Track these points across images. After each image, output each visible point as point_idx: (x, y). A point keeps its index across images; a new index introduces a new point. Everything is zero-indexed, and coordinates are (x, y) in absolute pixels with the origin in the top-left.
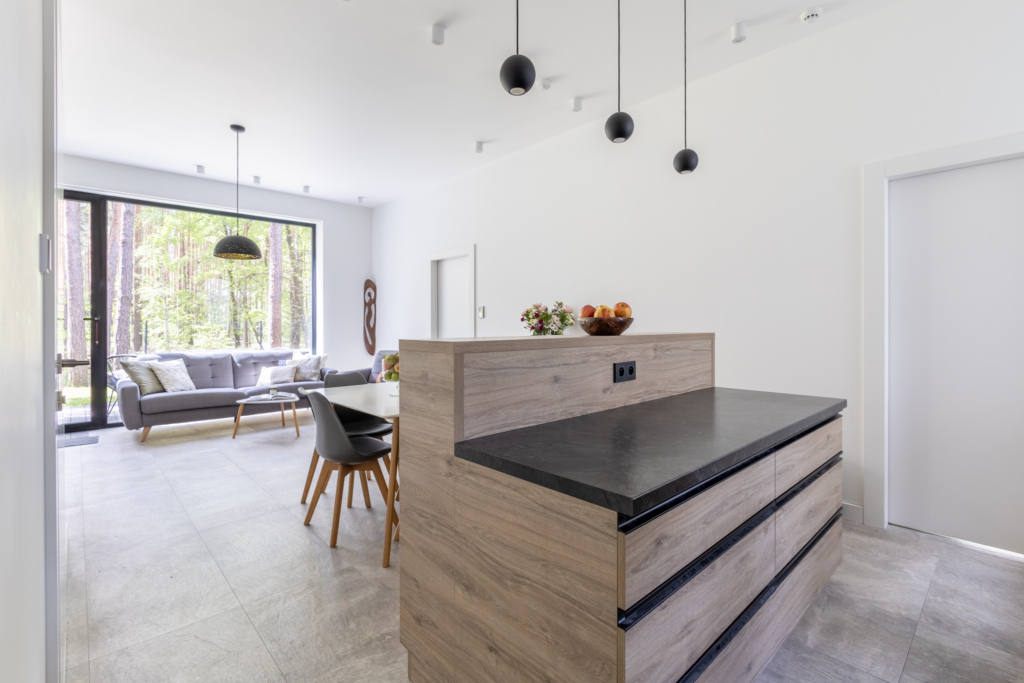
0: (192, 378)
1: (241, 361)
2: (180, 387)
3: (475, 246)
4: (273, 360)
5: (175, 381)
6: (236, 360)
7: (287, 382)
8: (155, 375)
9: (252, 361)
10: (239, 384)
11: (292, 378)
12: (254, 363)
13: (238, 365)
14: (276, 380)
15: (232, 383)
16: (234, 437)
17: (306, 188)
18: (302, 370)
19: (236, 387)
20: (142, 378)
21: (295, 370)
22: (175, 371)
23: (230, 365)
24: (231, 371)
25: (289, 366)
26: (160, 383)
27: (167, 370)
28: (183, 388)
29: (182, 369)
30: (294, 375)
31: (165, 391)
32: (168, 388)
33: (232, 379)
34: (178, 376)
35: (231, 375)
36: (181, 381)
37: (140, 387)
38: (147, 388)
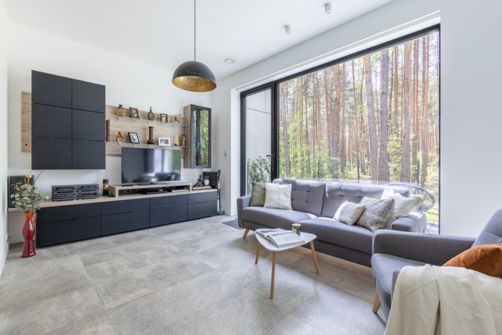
0: (292, 200)
1: (330, 192)
2: (273, 205)
4: (358, 195)
5: (272, 200)
6: (327, 189)
7: (346, 223)
8: (265, 193)
9: (339, 193)
10: (324, 213)
11: (352, 221)
12: (341, 196)
13: (327, 194)
15: (319, 211)
16: (256, 263)
18: (367, 214)
19: (321, 215)
20: (255, 194)
21: (360, 211)
22: (277, 192)
23: (322, 195)
24: (321, 199)
25: (358, 205)
26: (264, 200)
27: (271, 191)
28: (277, 206)
29: (284, 191)
30: (357, 217)
31: (262, 206)
32: (266, 204)
33: (320, 207)
34: (275, 197)
35: (321, 203)
36: (277, 201)
37: (251, 200)
38: (254, 202)
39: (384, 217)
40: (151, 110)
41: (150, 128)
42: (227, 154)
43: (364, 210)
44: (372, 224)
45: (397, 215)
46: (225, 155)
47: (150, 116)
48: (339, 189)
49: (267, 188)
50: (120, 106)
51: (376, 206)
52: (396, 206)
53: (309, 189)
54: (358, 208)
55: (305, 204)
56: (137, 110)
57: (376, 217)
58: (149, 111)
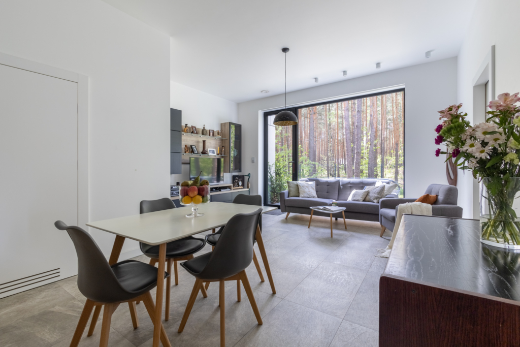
0: (317, 192)
1: (343, 185)
2: (306, 195)
3: (494, 48)
4: (361, 185)
5: (305, 192)
6: (340, 183)
7: (359, 201)
8: (298, 188)
9: (349, 185)
10: (340, 198)
11: (362, 199)
12: (350, 187)
13: (341, 187)
14: (355, 198)
15: (336, 197)
16: (309, 228)
17: (378, 65)
18: (371, 194)
19: (338, 200)
20: (291, 189)
21: (366, 193)
22: (307, 187)
23: (337, 187)
24: (337, 190)
25: (364, 191)
26: (299, 193)
27: (303, 187)
28: (308, 196)
29: (311, 186)
30: (364, 197)
31: (299, 197)
32: (301, 195)
33: (337, 195)
34: (307, 190)
35: (337, 192)
36: (308, 192)
37: (289, 193)
38: (292, 194)
39: (380, 195)
40: (204, 127)
41: (204, 142)
42: (254, 161)
43: (368, 193)
44: (374, 199)
45: (386, 194)
46: (253, 162)
47: (204, 132)
48: (349, 183)
49: (299, 185)
50: (186, 125)
51: (375, 190)
52: (386, 189)
53: (328, 184)
54: (365, 192)
55: (326, 194)
56: (195, 127)
57: (376, 195)
58: (203, 128)
